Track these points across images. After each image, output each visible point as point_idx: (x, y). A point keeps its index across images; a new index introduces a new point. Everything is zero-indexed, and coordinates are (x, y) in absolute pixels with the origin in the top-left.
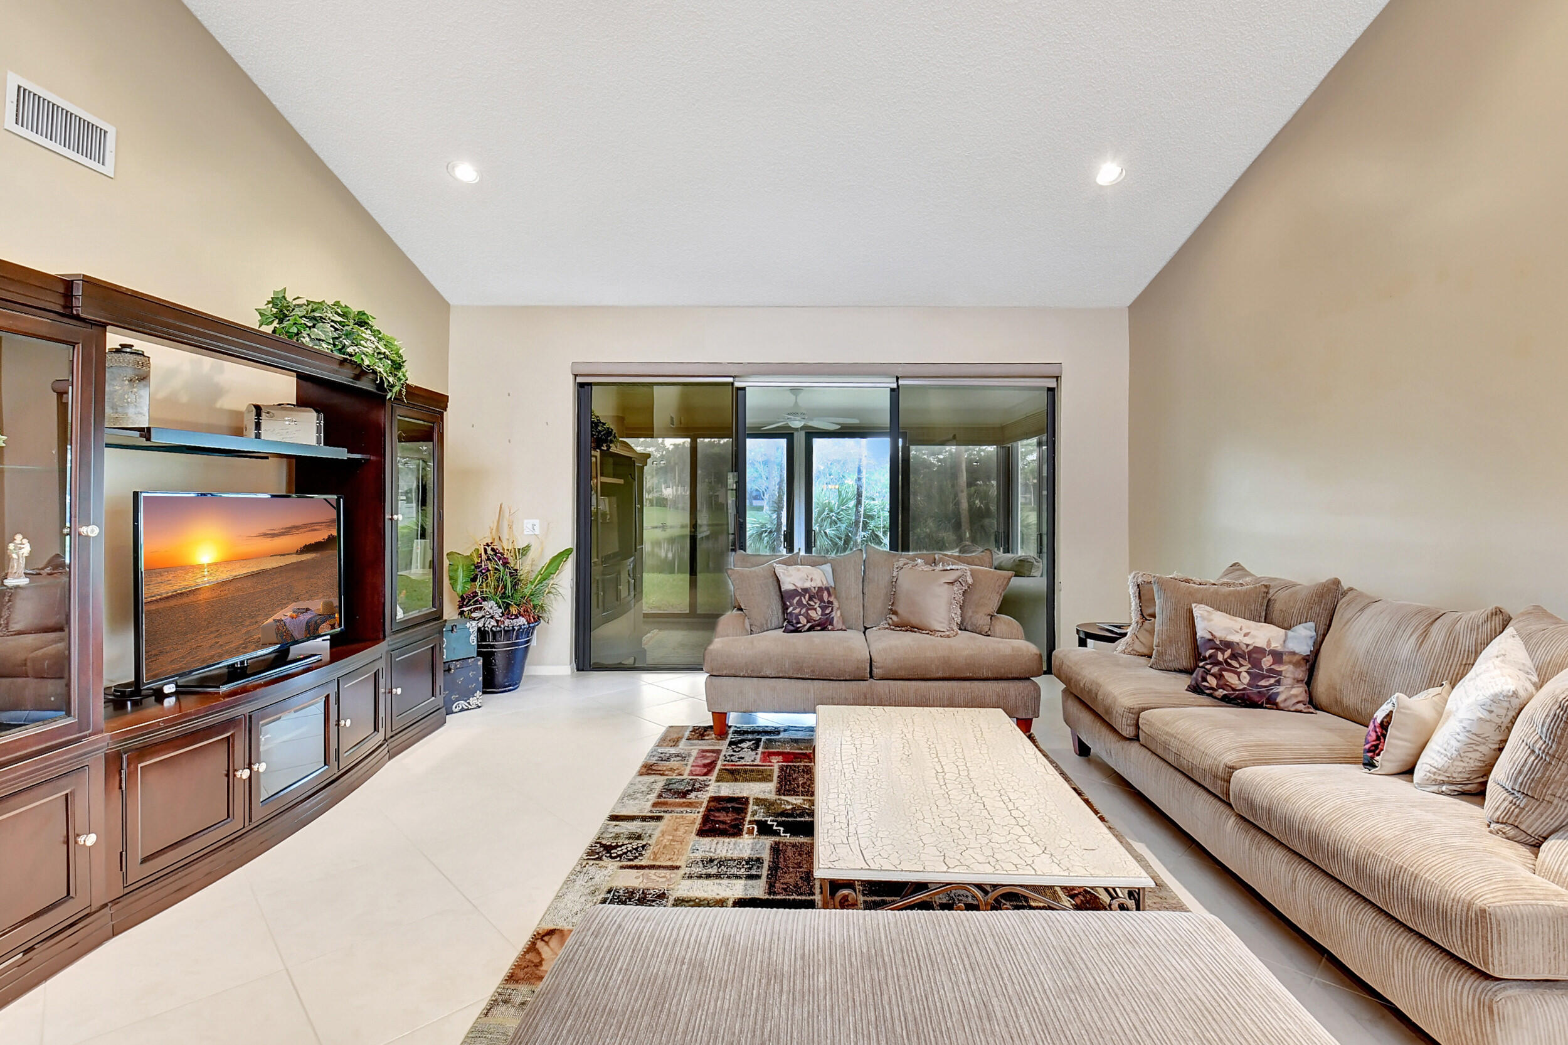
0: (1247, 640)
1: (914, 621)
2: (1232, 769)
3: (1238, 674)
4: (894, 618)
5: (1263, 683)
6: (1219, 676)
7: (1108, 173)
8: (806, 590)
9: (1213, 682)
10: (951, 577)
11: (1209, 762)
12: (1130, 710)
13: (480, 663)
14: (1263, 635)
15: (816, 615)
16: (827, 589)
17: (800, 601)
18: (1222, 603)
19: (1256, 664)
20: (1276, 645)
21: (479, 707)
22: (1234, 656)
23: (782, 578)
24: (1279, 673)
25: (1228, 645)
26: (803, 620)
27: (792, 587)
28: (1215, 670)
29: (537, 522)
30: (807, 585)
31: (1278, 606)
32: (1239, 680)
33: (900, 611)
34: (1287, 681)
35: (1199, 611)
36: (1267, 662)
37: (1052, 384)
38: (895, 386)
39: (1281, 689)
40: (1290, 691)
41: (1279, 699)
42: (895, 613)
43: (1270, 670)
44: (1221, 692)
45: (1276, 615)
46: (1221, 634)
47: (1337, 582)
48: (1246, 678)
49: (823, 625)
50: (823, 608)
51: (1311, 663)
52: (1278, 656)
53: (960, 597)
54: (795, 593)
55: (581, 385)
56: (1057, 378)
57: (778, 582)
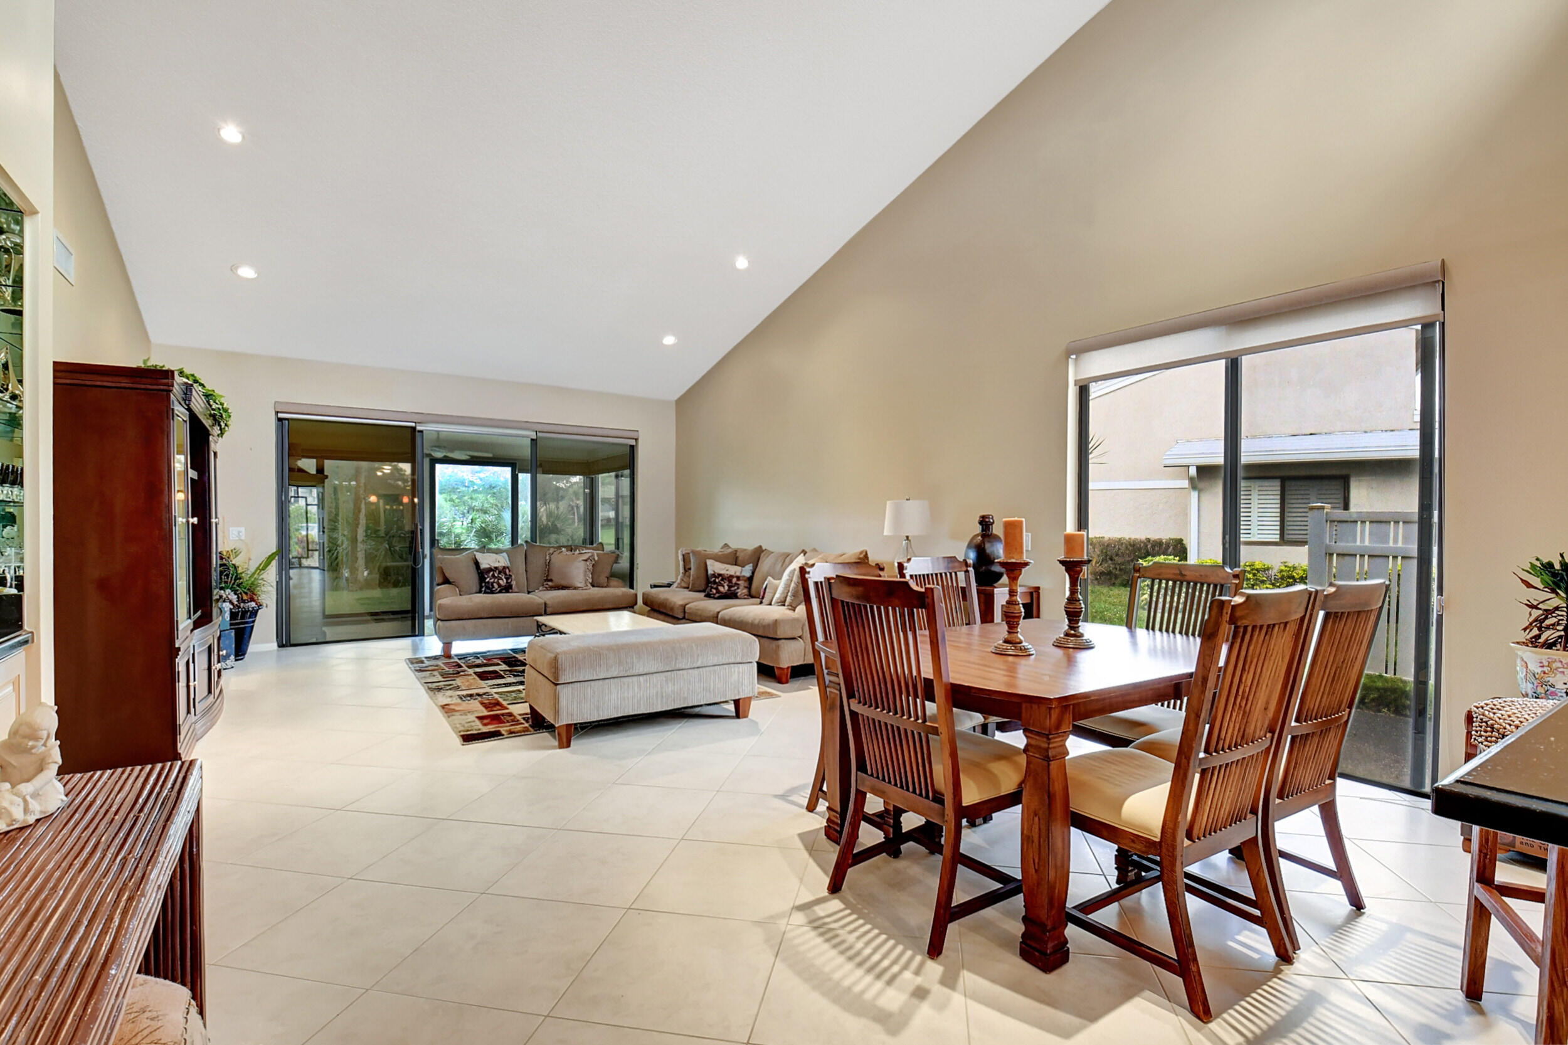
0: (727, 572)
1: (564, 583)
2: (719, 612)
3: (724, 586)
4: (550, 583)
5: (733, 589)
6: (717, 589)
7: (669, 340)
8: (496, 568)
9: (714, 591)
10: (585, 557)
11: (712, 613)
12: (681, 605)
13: (233, 634)
14: (733, 570)
15: (503, 582)
16: (508, 567)
17: (493, 575)
18: (718, 558)
19: (730, 581)
20: (738, 574)
21: (233, 667)
22: (722, 580)
23: (480, 560)
24: (738, 584)
25: (720, 575)
26: (496, 586)
27: (488, 566)
28: (715, 586)
29: (242, 529)
30: (497, 565)
31: (740, 558)
32: (724, 589)
33: (553, 579)
34: (741, 587)
35: (709, 562)
36: (734, 580)
37: (633, 442)
38: (535, 437)
39: (739, 590)
40: (742, 591)
41: (739, 594)
42: (551, 580)
43: (736, 584)
44: (717, 595)
45: (739, 562)
46: (718, 571)
47: (761, 547)
48: (726, 588)
49: (507, 589)
50: (507, 579)
51: (750, 580)
52: (738, 578)
53: (591, 567)
54: (490, 570)
55: (280, 420)
56: (636, 440)
57: (477, 564)
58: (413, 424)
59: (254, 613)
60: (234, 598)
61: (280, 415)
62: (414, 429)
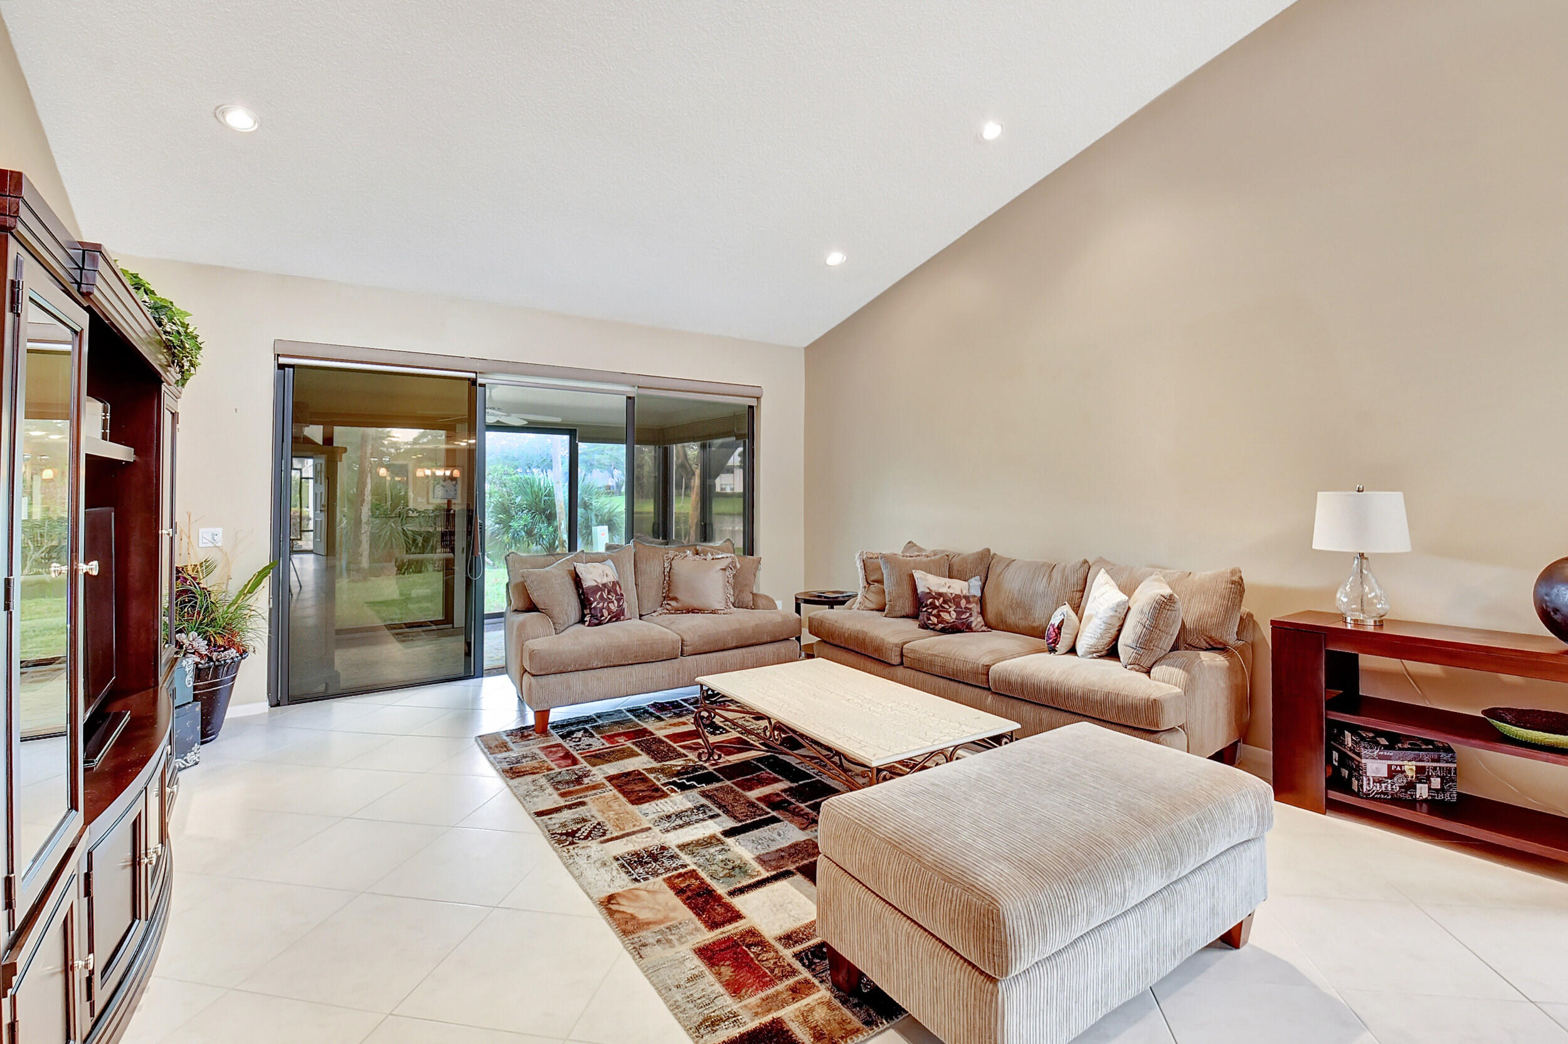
0: (950, 591)
1: (696, 604)
2: (988, 667)
3: (949, 613)
4: (673, 603)
5: (963, 616)
6: (938, 616)
7: (835, 258)
8: (604, 585)
9: (935, 620)
10: (724, 564)
12: (896, 645)
13: (198, 709)
14: (956, 587)
15: (614, 607)
16: (618, 584)
17: (602, 596)
18: (931, 568)
19: (958, 605)
20: (965, 592)
21: (196, 764)
22: (945, 602)
23: (582, 575)
24: (970, 609)
25: (940, 595)
26: (605, 613)
27: (594, 584)
28: (935, 612)
29: (219, 531)
30: (605, 580)
31: (955, 568)
32: (950, 617)
33: (679, 597)
34: (975, 614)
35: (918, 575)
36: (963, 603)
37: (752, 403)
38: (630, 395)
39: (972, 619)
40: (977, 620)
41: (973, 625)
42: (675, 599)
43: (966, 608)
44: (940, 626)
45: (955, 573)
46: (935, 589)
47: (989, 550)
48: (954, 615)
49: (617, 616)
50: (618, 600)
51: (982, 601)
52: (967, 598)
53: (733, 580)
54: (597, 589)
55: (281, 367)
56: (758, 398)
57: (577, 580)
58: (473, 375)
59: (234, 666)
60: (201, 645)
61: (282, 360)
62: (473, 382)
